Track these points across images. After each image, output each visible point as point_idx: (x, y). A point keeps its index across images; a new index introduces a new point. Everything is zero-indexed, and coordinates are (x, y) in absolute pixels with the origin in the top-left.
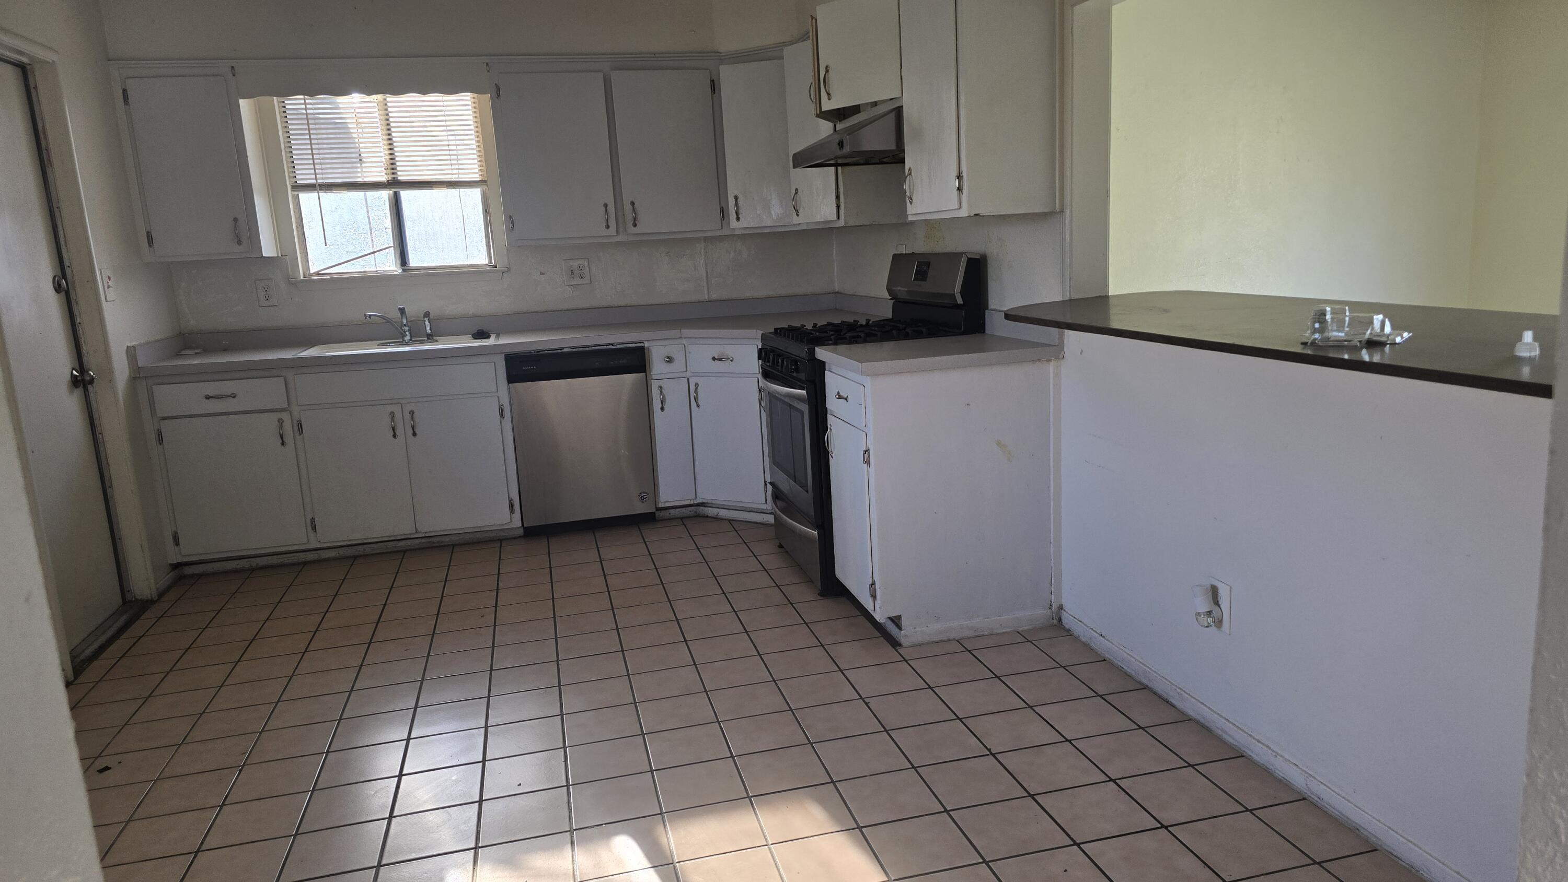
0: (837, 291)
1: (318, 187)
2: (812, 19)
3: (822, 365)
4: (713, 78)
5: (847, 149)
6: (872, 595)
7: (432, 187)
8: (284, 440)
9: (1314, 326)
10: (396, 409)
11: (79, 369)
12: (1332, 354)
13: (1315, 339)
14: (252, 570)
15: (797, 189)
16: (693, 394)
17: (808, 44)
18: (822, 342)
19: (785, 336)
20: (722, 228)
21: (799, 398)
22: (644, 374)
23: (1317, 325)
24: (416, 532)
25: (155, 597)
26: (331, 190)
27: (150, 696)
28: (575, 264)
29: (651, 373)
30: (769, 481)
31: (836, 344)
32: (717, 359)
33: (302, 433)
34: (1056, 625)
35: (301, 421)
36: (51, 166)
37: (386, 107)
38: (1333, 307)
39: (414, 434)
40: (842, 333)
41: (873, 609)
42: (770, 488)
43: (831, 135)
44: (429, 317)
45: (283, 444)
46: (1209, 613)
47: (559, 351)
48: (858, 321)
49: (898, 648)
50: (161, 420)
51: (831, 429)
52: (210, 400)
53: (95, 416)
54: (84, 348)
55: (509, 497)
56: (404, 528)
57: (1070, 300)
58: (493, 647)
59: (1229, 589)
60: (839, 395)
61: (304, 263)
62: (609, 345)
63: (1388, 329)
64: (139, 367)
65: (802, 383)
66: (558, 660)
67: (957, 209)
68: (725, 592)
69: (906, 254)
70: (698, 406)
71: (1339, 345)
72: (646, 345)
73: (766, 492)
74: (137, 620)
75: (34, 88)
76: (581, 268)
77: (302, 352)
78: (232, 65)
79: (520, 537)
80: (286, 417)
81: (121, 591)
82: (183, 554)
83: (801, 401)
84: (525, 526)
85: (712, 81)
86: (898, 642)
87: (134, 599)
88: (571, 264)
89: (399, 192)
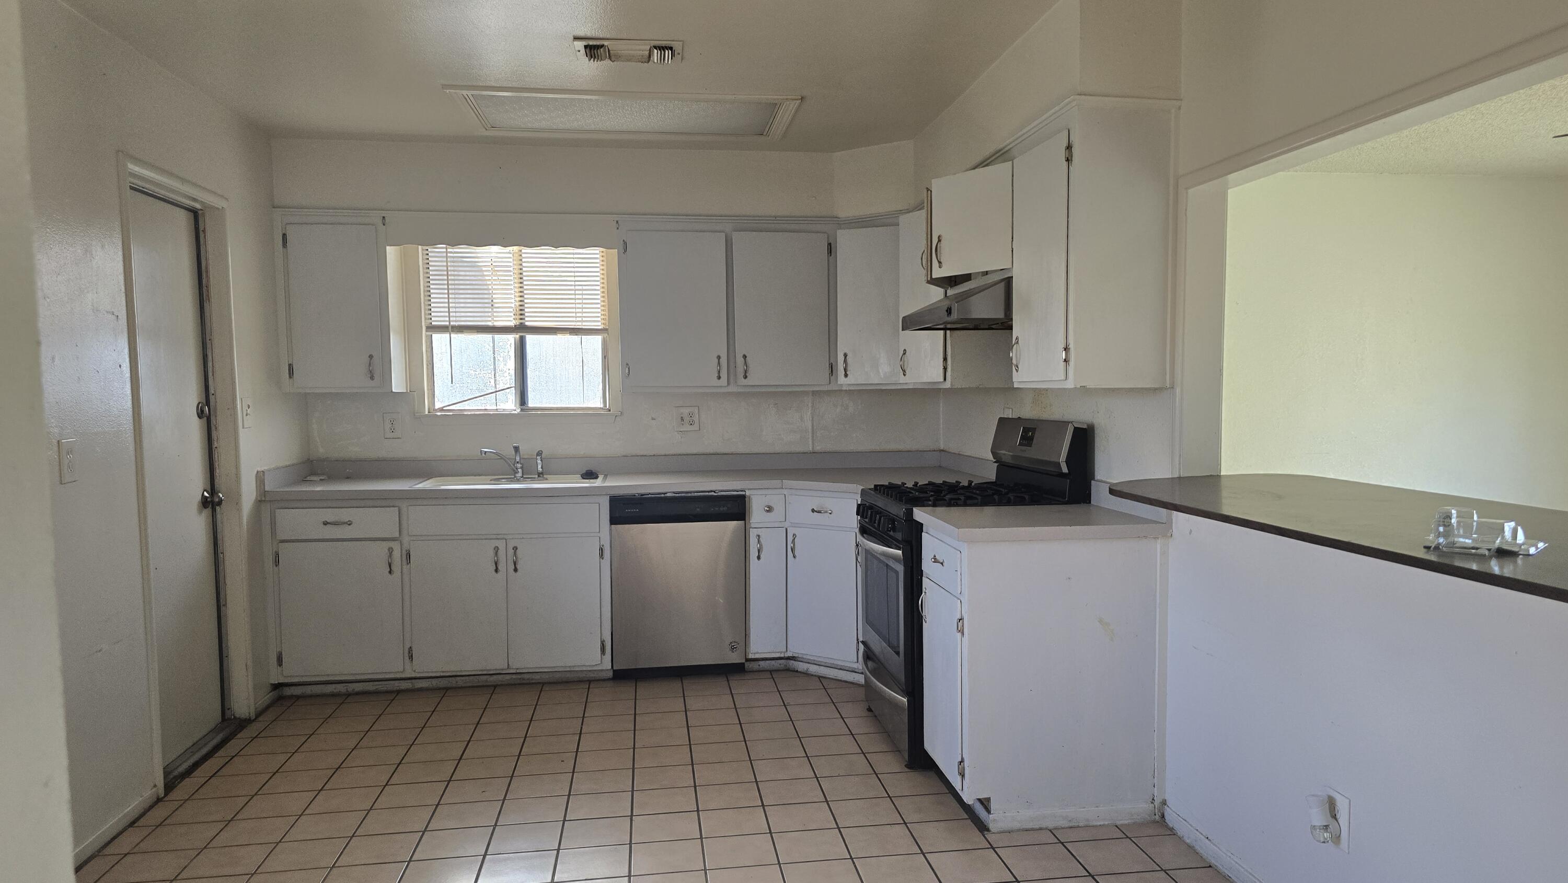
0: (942, 448)
1: (450, 328)
2: (928, 191)
3: (919, 527)
4: (830, 241)
5: (955, 316)
6: (960, 774)
7: (556, 333)
8: (392, 569)
9: (1438, 529)
10: (501, 544)
11: (210, 491)
12: (1458, 563)
13: (1439, 544)
14: (348, 695)
15: (905, 350)
16: (790, 545)
17: (923, 213)
18: (920, 503)
19: (884, 493)
20: (830, 383)
21: (895, 558)
22: (743, 522)
23: (1441, 529)
24: (508, 668)
25: (253, 716)
26: (463, 332)
27: (232, 819)
28: (686, 411)
29: (751, 522)
30: (862, 640)
31: (934, 505)
32: (816, 511)
33: (410, 562)
34: (1158, 822)
35: (409, 551)
36: (209, 301)
37: (520, 258)
38: (1459, 509)
39: (516, 570)
40: (942, 495)
41: (961, 789)
42: (862, 647)
43: (940, 301)
44: (541, 455)
45: (390, 572)
46: (1326, 827)
47: (663, 495)
48: (960, 483)
49: (986, 833)
50: (280, 542)
51: (925, 593)
52: (327, 526)
53: (219, 537)
54: (217, 471)
55: (601, 639)
56: (496, 663)
57: (1180, 478)
58: (569, 795)
59: (1348, 803)
60: (935, 559)
61: (430, 399)
62: (712, 491)
63: (1521, 538)
64: (265, 491)
65: (898, 543)
66: (632, 816)
67: (1064, 380)
68: (809, 755)
69: (1012, 418)
70: (794, 557)
71: (1466, 553)
72: (748, 493)
73: (858, 650)
74: (233, 739)
75: (203, 231)
76: (691, 415)
77: (418, 484)
78: (384, 215)
79: (609, 679)
80: (396, 546)
81: (222, 708)
82: (284, 675)
83: (896, 561)
84: (614, 669)
85: (830, 244)
86: (986, 826)
87: (233, 717)
88: (682, 411)
89: (525, 336)
